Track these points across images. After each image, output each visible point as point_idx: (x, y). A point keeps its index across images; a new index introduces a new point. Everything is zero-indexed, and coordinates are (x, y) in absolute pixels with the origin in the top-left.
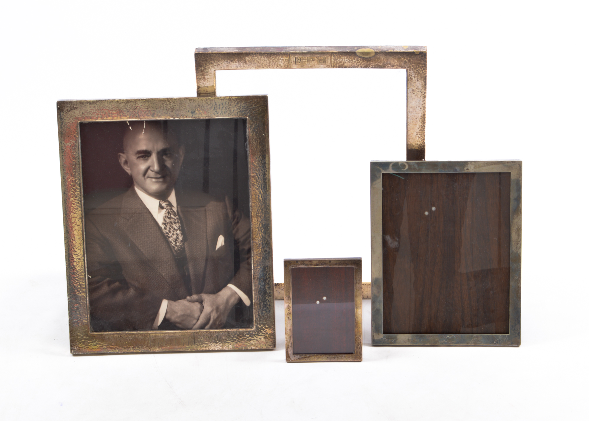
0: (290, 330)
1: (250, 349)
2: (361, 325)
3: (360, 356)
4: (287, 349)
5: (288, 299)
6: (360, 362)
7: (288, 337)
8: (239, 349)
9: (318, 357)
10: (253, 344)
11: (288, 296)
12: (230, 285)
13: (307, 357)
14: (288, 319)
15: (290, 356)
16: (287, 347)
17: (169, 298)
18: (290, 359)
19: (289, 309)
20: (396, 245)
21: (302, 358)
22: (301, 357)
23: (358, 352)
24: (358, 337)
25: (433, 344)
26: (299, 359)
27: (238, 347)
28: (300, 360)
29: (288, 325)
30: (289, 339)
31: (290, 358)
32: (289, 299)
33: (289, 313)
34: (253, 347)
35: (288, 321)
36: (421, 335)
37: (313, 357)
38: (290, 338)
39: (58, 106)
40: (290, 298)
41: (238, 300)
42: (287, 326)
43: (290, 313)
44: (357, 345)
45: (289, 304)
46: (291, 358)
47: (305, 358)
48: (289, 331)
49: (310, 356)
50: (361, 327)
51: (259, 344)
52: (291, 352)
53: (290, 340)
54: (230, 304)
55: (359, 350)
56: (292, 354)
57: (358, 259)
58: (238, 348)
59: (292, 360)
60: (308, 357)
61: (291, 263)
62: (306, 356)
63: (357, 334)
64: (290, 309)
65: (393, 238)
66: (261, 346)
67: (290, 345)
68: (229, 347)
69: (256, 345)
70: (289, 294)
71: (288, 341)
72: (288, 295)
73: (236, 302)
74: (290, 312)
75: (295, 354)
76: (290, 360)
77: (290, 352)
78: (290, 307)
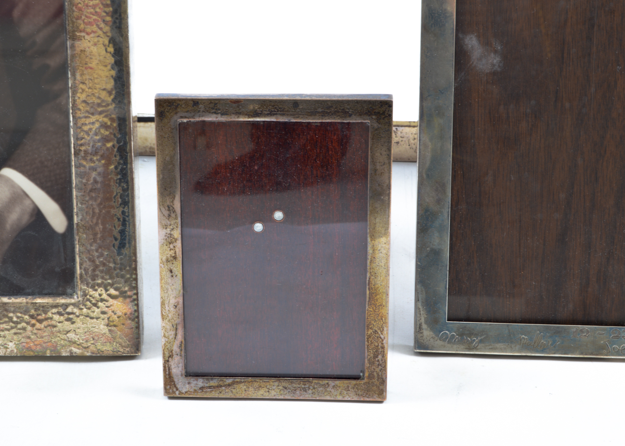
0: (176, 306)
1: (68, 354)
2: (384, 297)
3: (381, 387)
4: (168, 361)
5: (169, 216)
6: (381, 402)
7: (168, 327)
8: (36, 354)
9: (256, 384)
10: (75, 343)
11: (168, 207)
12: (9, 172)
13: (225, 386)
14: (169, 274)
15: (176, 380)
16: (167, 354)
18: (175, 390)
19: (171, 246)
20: (493, 65)
21: (210, 387)
22: (208, 385)
23: (375, 373)
24: (376, 332)
25: (592, 354)
26: (202, 388)
27: (34, 348)
28: (206, 392)
29: (170, 292)
30: (173, 333)
31: (175, 386)
32: (173, 215)
33: (171, 256)
34: (77, 351)
35: (169, 280)
36: (558, 327)
37: (243, 386)
38: (176, 329)
40: (174, 212)
41: (32, 215)
42: (166, 295)
43: (175, 258)
44: (372, 355)
45: (173, 229)
46: (178, 386)
47: (221, 386)
48: (172, 309)
49: (233, 383)
50: (384, 304)
51: (92, 342)
52: (180, 369)
53: (176, 335)
54: (8, 226)
55: (378, 370)
56: (182, 375)
57: (383, 99)
58: (32, 351)
59: (181, 393)
60: (229, 385)
61: (177, 107)
62: (221, 383)
63: (373, 322)
64: (175, 244)
65: (486, 43)
66: (99, 348)
67: (176, 348)
68: (7, 348)
69: (83, 345)
70: (172, 202)
71: (171, 337)
72: (168, 203)
73: (26, 219)
74: (175, 253)
75: (190, 374)
76: (177, 392)
77: (177, 369)
78: (176, 240)
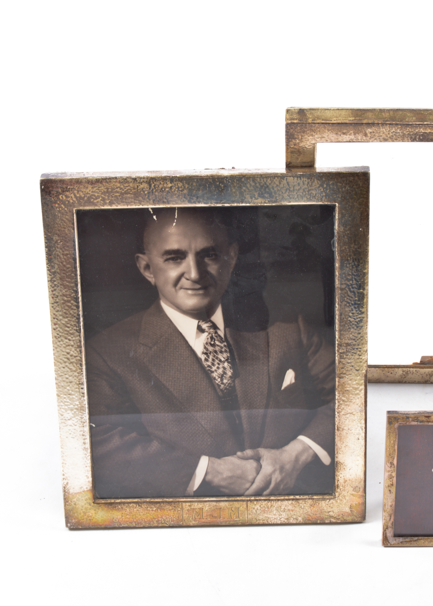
0: (391, 506)
1: (329, 522)
4: (385, 530)
5: (391, 466)
7: (387, 515)
8: (312, 522)
9: (429, 540)
10: (333, 517)
11: (391, 463)
12: (302, 438)
13: (414, 541)
14: (389, 492)
15: (389, 539)
16: (385, 527)
17: (210, 455)
18: (388, 543)
19: (391, 480)
21: (406, 542)
22: (405, 541)
26: (402, 542)
27: (311, 519)
28: (404, 544)
29: (389, 500)
30: (388, 518)
31: (388, 541)
32: (393, 466)
33: (390, 484)
34: (333, 520)
35: (389, 495)
37: (422, 541)
38: (391, 516)
39: (43, 187)
40: (393, 465)
41: (313, 457)
42: (387, 501)
43: (392, 485)
45: (392, 472)
46: (390, 542)
47: (411, 541)
48: (389, 507)
49: (418, 540)
51: (342, 516)
52: (391, 534)
53: (390, 519)
54: (300, 463)
56: (392, 536)
58: (310, 521)
59: (391, 544)
60: (416, 541)
61: (398, 419)
62: (412, 540)
64: (393, 479)
66: (345, 518)
67: (390, 525)
68: (297, 520)
69: (337, 518)
70: (393, 460)
71: (387, 520)
72: (391, 461)
73: (310, 459)
74: (393, 483)
75: (396, 536)
76: (389, 544)
77: (390, 533)
78: (393, 477)
